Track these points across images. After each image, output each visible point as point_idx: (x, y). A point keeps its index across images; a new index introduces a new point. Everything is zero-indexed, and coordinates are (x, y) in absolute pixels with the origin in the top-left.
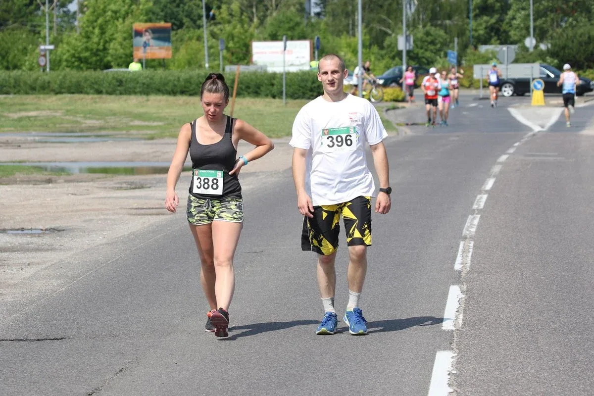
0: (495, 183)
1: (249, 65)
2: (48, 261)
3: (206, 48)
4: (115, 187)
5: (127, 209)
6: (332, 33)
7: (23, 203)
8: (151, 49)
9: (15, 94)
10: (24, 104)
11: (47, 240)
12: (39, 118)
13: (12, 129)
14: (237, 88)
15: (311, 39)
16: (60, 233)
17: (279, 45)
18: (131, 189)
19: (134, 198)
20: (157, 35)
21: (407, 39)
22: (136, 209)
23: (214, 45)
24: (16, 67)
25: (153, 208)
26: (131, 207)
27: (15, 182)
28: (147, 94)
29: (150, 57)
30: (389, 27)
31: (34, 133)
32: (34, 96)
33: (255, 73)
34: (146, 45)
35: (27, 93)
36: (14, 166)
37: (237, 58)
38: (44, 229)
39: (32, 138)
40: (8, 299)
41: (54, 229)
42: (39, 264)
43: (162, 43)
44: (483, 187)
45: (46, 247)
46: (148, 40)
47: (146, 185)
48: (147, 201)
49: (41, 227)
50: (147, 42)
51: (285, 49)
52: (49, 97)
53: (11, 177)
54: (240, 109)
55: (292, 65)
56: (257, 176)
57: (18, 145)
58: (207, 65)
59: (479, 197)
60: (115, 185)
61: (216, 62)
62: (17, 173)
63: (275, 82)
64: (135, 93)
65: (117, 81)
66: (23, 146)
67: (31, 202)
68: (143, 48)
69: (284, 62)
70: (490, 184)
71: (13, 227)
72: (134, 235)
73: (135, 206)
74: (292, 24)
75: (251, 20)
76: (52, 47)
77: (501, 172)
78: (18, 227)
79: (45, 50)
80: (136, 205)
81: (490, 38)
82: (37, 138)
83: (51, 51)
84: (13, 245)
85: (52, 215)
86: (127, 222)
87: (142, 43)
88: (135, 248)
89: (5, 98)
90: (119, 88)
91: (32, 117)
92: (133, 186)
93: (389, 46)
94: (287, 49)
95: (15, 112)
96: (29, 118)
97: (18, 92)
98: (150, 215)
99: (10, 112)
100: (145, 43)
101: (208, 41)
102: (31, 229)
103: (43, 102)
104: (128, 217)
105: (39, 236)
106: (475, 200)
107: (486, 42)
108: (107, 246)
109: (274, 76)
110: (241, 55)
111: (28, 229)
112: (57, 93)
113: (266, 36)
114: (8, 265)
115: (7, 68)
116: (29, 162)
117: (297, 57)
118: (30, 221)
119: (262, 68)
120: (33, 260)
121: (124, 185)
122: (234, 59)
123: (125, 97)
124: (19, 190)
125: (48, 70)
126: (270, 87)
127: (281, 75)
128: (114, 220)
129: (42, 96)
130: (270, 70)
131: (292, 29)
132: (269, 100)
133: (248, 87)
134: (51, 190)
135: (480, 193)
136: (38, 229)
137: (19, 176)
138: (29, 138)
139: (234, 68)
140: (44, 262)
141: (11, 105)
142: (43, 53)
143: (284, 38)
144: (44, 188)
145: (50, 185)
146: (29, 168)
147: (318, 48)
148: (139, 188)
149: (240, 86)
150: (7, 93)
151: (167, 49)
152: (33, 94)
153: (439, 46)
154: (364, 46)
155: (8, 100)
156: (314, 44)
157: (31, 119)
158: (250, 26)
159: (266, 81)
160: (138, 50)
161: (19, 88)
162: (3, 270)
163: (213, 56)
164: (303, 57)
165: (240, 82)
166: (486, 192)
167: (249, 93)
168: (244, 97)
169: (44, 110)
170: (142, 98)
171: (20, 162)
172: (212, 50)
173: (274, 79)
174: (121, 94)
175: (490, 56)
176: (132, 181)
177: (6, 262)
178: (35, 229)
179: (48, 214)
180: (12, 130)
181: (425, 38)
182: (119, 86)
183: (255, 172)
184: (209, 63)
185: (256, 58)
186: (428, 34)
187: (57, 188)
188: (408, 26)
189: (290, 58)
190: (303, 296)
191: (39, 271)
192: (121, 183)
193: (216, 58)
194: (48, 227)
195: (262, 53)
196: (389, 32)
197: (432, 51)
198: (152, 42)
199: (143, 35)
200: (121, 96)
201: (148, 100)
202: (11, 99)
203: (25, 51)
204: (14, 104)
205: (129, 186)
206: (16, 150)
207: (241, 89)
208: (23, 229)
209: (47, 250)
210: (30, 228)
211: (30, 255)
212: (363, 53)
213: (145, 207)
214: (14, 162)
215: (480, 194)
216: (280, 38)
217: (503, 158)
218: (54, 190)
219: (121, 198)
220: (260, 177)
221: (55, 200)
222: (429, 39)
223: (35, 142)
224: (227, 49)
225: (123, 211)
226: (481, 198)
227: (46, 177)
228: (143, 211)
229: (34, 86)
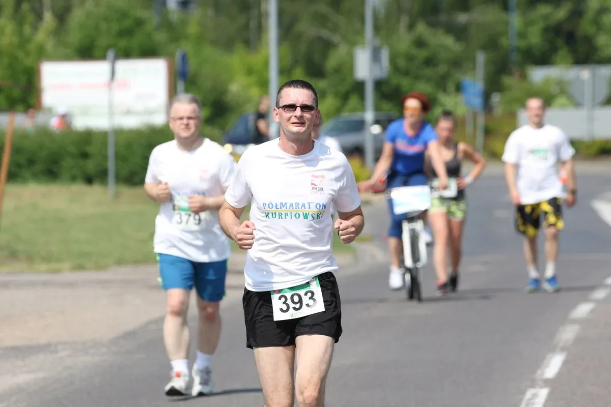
0: (565, 363)
6: (215, 43)
15: (169, 57)
17: (98, 70)
21: (376, 56)
30: (335, 29)
33: (44, 132)
37: (8, 99)
44: (539, 372)
51: (112, 79)
54: (17, 208)
55: (128, 112)
59: (529, 393)
63: (91, 149)
69: (111, 106)
70: (553, 365)
74: (127, 23)
75: (39, 17)
77: (578, 340)
81: (553, 49)
93: (338, 70)
94: (117, 77)
106: (521, 400)
107: (544, 59)
109: (88, 136)
110: (16, 92)
117: (140, 96)
122: (2, 100)
126: (82, 161)
127: (104, 135)
130: (80, 123)
131: (125, 33)
132: (79, 188)
133: (31, 162)
135: (533, 384)
139: (3, 119)
143: (111, 54)
147: (183, 75)
153: (442, 69)
156: (175, 66)
158: (35, 28)
159: (71, 148)
164: (153, 96)
165: (17, 150)
166: (547, 382)
167: (34, 174)
168: (24, 181)
173: (89, 143)
175: (554, 89)
181: (414, 51)
185: (51, 97)
186: (420, 43)
188: (377, 28)
189: (123, 97)
195: (64, 87)
196: (336, 38)
197: (428, 80)
215: (533, 386)
216: (100, 53)
217: (583, 310)
220: (61, 354)
222: (422, 54)
226: (535, 396)
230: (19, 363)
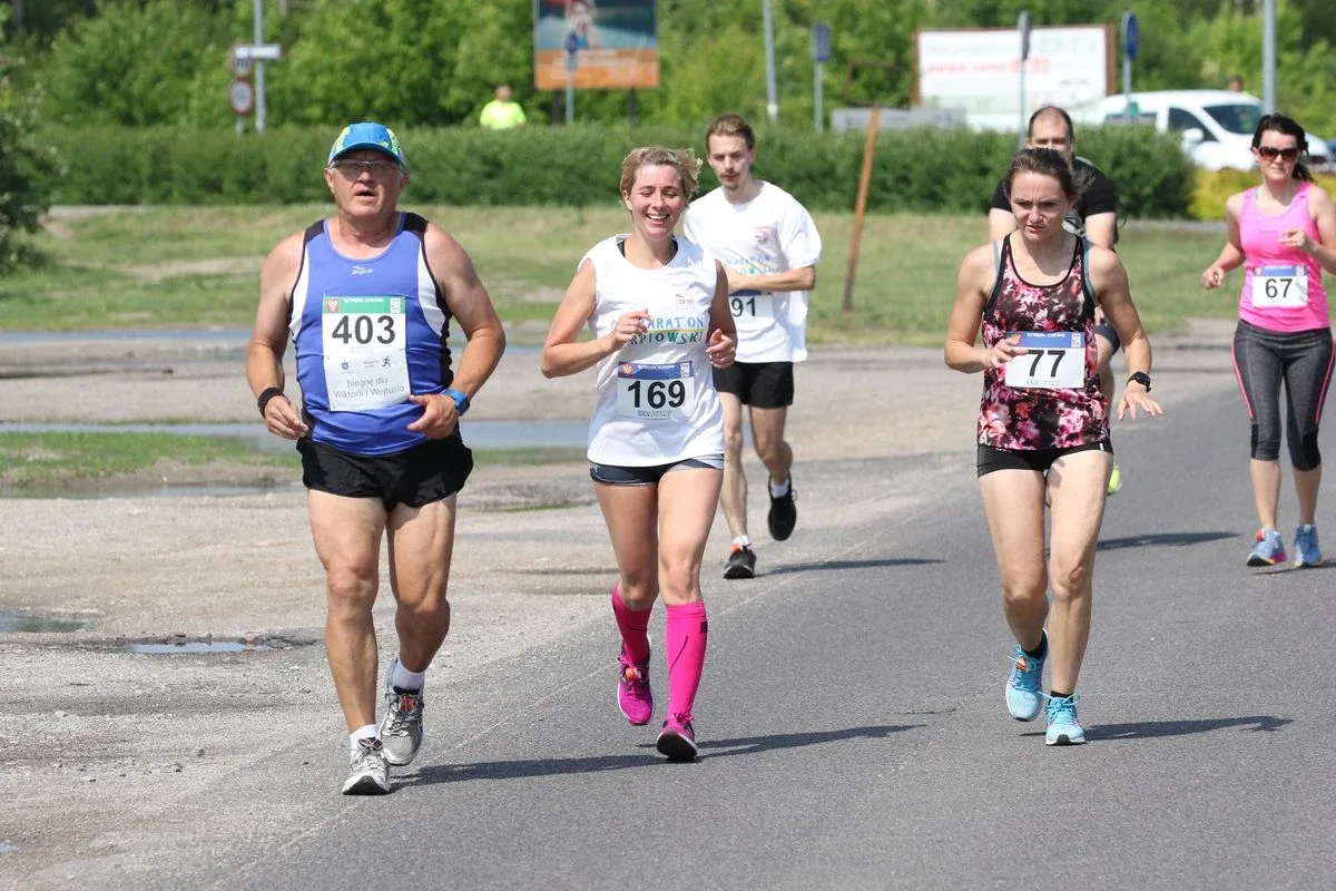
1: (908, 109)
2: (262, 743)
3: (769, 54)
4: (480, 503)
5: (516, 572)
7: (182, 554)
8: (591, 58)
9: (155, 202)
10: (182, 237)
11: (260, 673)
12: (231, 281)
13: (146, 315)
14: (871, 182)
15: (1110, 22)
16: (301, 652)
17: (1005, 42)
18: (528, 508)
19: (540, 537)
20: (611, 12)
22: (546, 573)
23: (797, 43)
24: (154, 117)
25: (599, 572)
26: (529, 567)
27: (154, 486)
28: (580, 202)
29: (589, 82)
31: (216, 328)
32: (216, 210)
33: (927, 134)
34: (575, 44)
35: (194, 201)
36: (152, 435)
37: (867, 86)
38: (249, 637)
39: (210, 345)
40: (135, 864)
41: (282, 639)
42: (233, 751)
43: (627, 39)
45: (255, 696)
46: (584, 27)
47: (577, 495)
48: (579, 548)
49: (241, 634)
50: (579, 34)
51: (1025, 56)
52: (264, 215)
53: (141, 472)
54: (881, 250)
56: (935, 467)
57: (164, 366)
58: (772, 109)
60: (476, 497)
61: (804, 101)
62: (163, 458)
63: (989, 162)
64: (542, 199)
65: (485, 160)
66: (180, 370)
67: (209, 550)
68: (565, 53)
69: (1022, 95)
71: (149, 634)
72: (538, 656)
73: (542, 563)
76: (271, 52)
78: (165, 633)
79: (252, 61)
80: (545, 559)
82: (225, 345)
83: (270, 63)
84: (148, 691)
85: (275, 592)
86: (515, 615)
87: (563, 39)
88: (542, 700)
89: (121, 217)
90: (491, 183)
91: (209, 277)
92: (536, 500)
94: (1033, 54)
95: (156, 262)
96: (199, 279)
97: (164, 198)
98: (592, 592)
99: (137, 262)
100: (573, 37)
101: (775, 33)
102: (208, 640)
103: (243, 228)
104: (520, 598)
105: (234, 662)
108: (455, 693)
109: (989, 141)
110: (880, 75)
111: (200, 640)
112: (287, 202)
113: (963, 15)
114: (136, 756)
115: (128, 120)
116: (199, 422)
117: (1065, 82)
118: (204, 612)
119: (949, 118)
120: (216, 739)
121: (508, 497)
122: (857, 90)
123: (507, 213)
124: (170, 511)
125: (259, 124)
126: (979, 180)
127: (1013, 139)
128: (475, 610)
129: (239, 210)
130: (978, 122)
133: (904, 180)
134: (271, 513)
136: (230, 640)
137: (169, 467)
138: (200, 346)
139: (862, 117)
140: (252, 747)
141: (143, 239)
142: (242, 71)
143: (1023, 19)
144: (249, 506)
145: (270, 496)
146: (202, 441)
147: (1132, 52)
148: (555, 506)
149: (881, 175)
150: (132, 200)
151: (645, 58)
152: (210, 204)
154: (1283, 44)
155: (129, 225)
156: (1118, 35)
157: (207, 283)
159: (963, 161)
160: (549, 61)
161: (166, 184)
162: (119, 771)
163: (793, 81)
164: (1084, 82)
165: (881, 164)
167: (908, 199)
168: (892, 211)
169: (249, 254)
170: (562, 216)
171: (172, 422)
172: (788, 62)
173: (989, 152)
174: (495, 202)
176: (533, 484)
177: (127, 746)
178: (221, 640)
179: (263, 590)
180: (142, 321)
182: (489, 176)
183: (930, 455)
184: (778, 101)
185: (932, 84)
187: (291, 507)
190: (1087, 854)
191: (234, 774)
192: (497, 490)
193: (803, 86)
194: (262, 631)
195: (952, 68)
198: (596, 35)
199: (567, 13)
200: (498, 210)
201: (582, 223)
202: (140, 218)
203: (186, 65)
204: (152, 237)
205: (523, 500)
206: (158, 385)
207: (884, 187)
208: (181, 640)
209: (261, 707)
210: (204, 634)
211: (205, 721)
212: (1278, 63)
213: (574, 568)
214: (151, 423)
216: (1006, 18)
218: (282, 513)
219: (499, 537)
220: (947, 470)
221: (286, 544)
223: (217, 355)
224: (838, 58)
225: (504, 579)
227: (254, 469)
228: (568, 580)
229: (213, 175)
230: (885, 482)
